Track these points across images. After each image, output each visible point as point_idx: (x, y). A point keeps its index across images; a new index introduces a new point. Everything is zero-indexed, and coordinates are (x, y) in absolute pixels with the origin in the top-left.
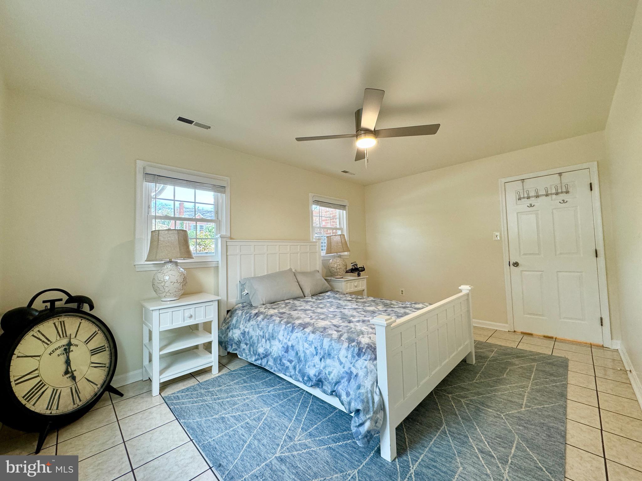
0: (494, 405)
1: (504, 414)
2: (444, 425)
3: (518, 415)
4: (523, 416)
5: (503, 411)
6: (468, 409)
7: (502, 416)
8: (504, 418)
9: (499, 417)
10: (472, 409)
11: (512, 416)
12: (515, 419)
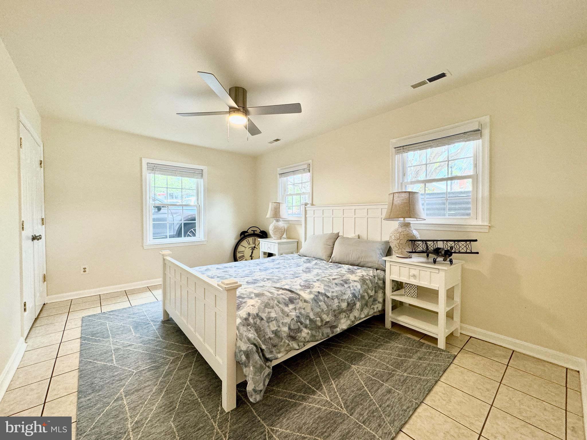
0: (148, 374)
1: (134, 373)
2: (161, 340)
3: (123, 382)
4: (118, 385)
5: (137, 375)
6: (161, 356)
7: (134, 371)
8: (133, 370)
9: (137, 368)
10: (159, 359)
11: (127, 377)
12: (124, 376)
